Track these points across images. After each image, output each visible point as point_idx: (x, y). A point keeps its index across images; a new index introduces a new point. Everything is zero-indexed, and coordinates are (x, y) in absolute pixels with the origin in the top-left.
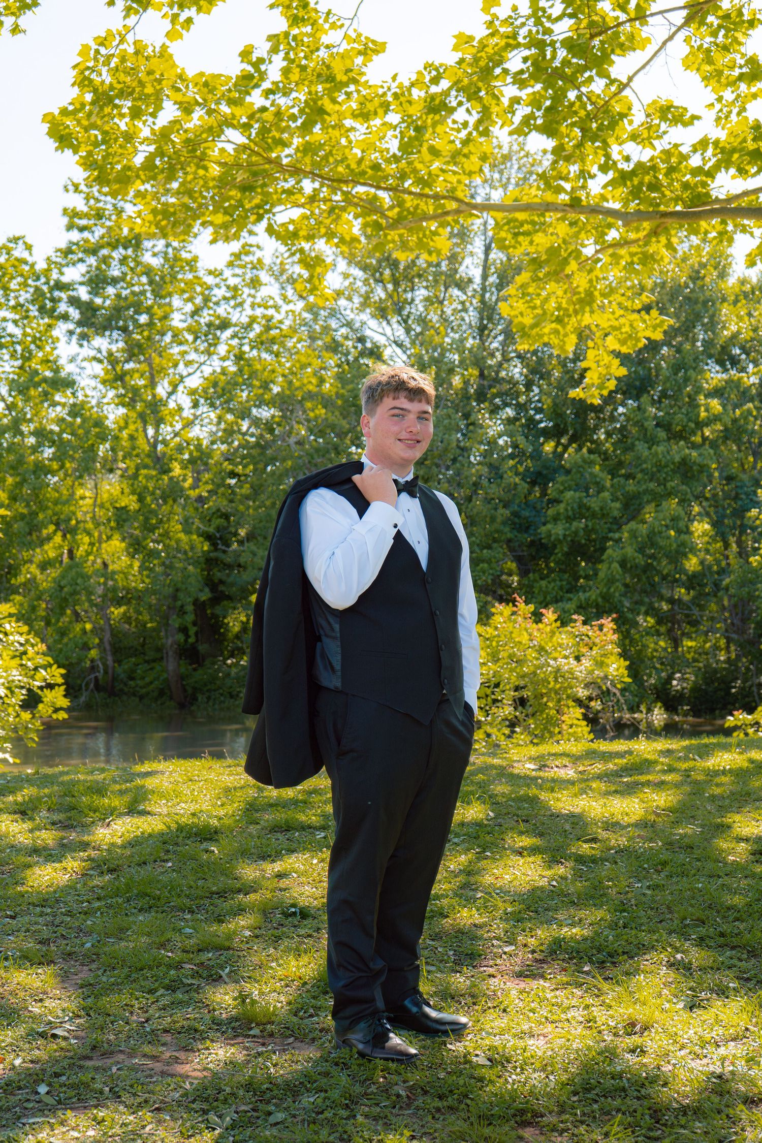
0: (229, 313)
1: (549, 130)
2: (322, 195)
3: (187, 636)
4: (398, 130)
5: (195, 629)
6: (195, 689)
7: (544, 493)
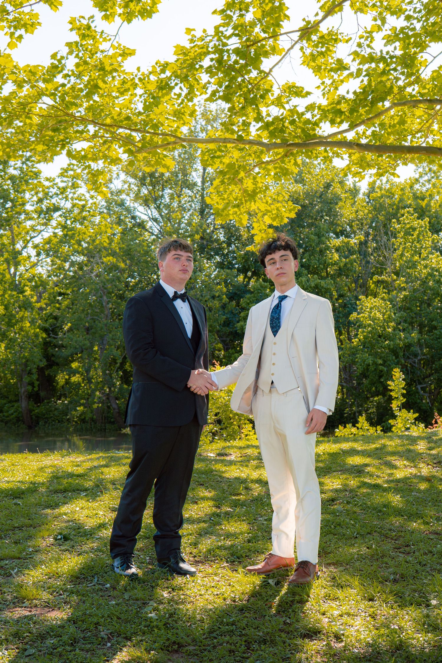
0: (58, 203)
1: (227, 98)
2: (100, 134)
3: (34, 387)
4: (143, 98)
5: (38, 382)
6: (37, 417)
7: (238, 304)
